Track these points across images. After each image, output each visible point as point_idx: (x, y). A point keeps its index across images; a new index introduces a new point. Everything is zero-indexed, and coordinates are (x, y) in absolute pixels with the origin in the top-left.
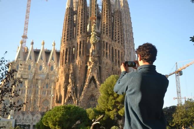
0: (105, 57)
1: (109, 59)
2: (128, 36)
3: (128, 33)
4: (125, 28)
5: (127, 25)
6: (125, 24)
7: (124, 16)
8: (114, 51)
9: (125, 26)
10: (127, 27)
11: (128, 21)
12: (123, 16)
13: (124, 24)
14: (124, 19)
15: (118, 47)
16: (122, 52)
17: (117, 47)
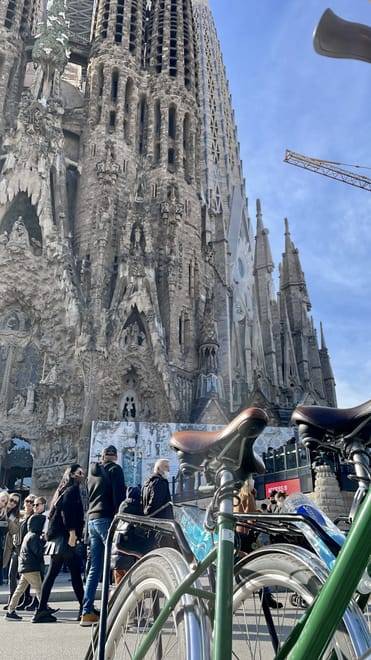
0: (102, 129)
1: (122, 135)
2: (219, 141)
3: (220, 133)
4: (209, 115)
5: (218, 108)
6: (207, 103)
7: (206, 80)
8: (152, 110)
9: (208, 108)
10: (217, 113)
11: (219, 95)
12: (203, 78)
13: (204, 101)
14: (204, 85)
15: (167, 92)
16: (187, 115)
17: (163, 91)
